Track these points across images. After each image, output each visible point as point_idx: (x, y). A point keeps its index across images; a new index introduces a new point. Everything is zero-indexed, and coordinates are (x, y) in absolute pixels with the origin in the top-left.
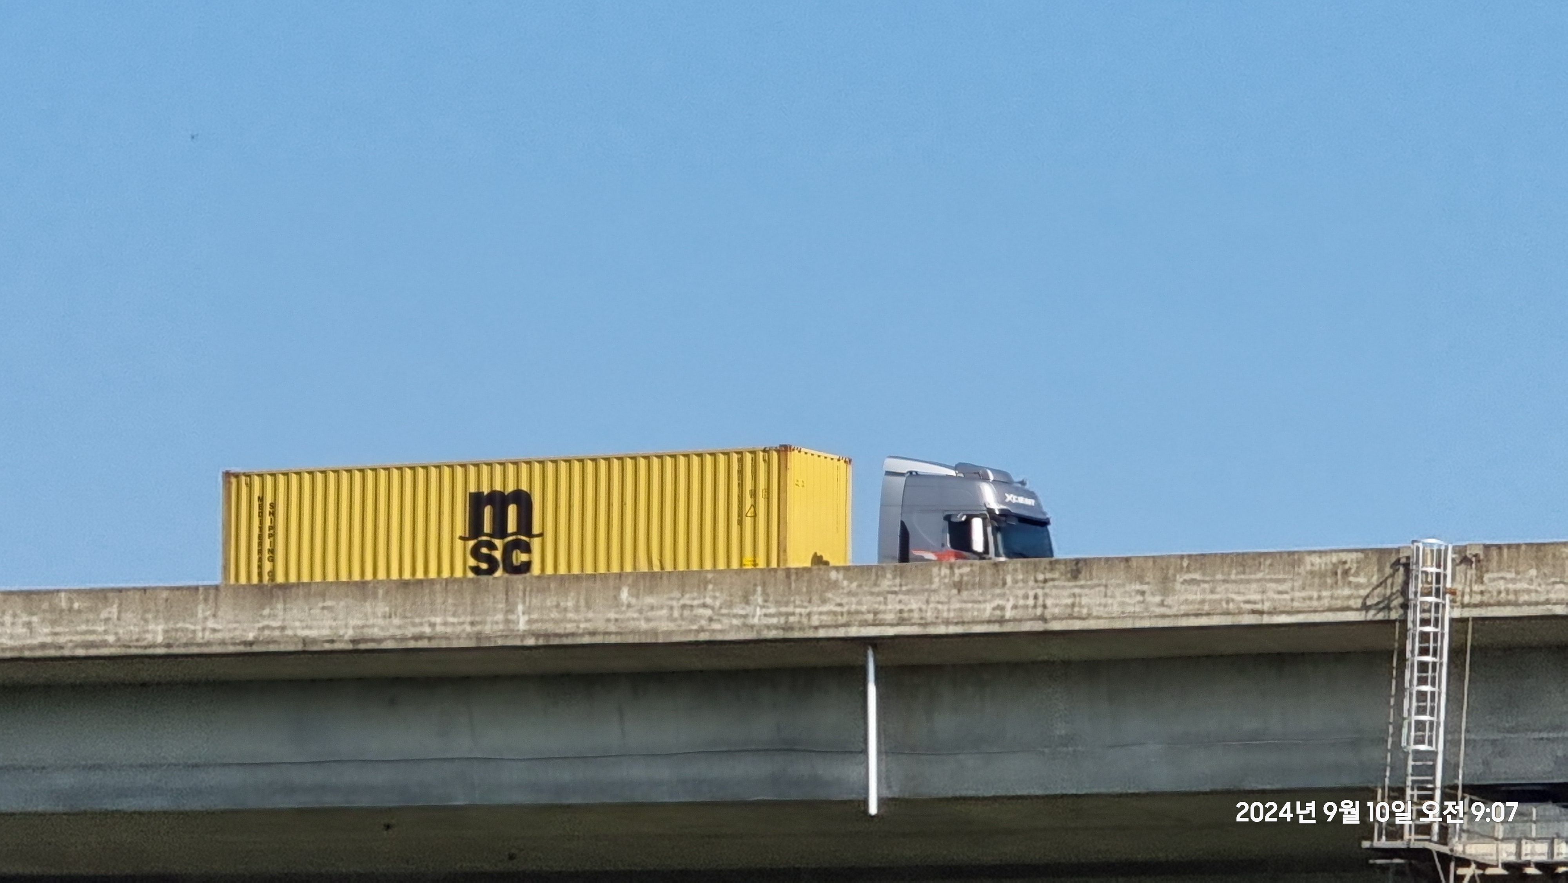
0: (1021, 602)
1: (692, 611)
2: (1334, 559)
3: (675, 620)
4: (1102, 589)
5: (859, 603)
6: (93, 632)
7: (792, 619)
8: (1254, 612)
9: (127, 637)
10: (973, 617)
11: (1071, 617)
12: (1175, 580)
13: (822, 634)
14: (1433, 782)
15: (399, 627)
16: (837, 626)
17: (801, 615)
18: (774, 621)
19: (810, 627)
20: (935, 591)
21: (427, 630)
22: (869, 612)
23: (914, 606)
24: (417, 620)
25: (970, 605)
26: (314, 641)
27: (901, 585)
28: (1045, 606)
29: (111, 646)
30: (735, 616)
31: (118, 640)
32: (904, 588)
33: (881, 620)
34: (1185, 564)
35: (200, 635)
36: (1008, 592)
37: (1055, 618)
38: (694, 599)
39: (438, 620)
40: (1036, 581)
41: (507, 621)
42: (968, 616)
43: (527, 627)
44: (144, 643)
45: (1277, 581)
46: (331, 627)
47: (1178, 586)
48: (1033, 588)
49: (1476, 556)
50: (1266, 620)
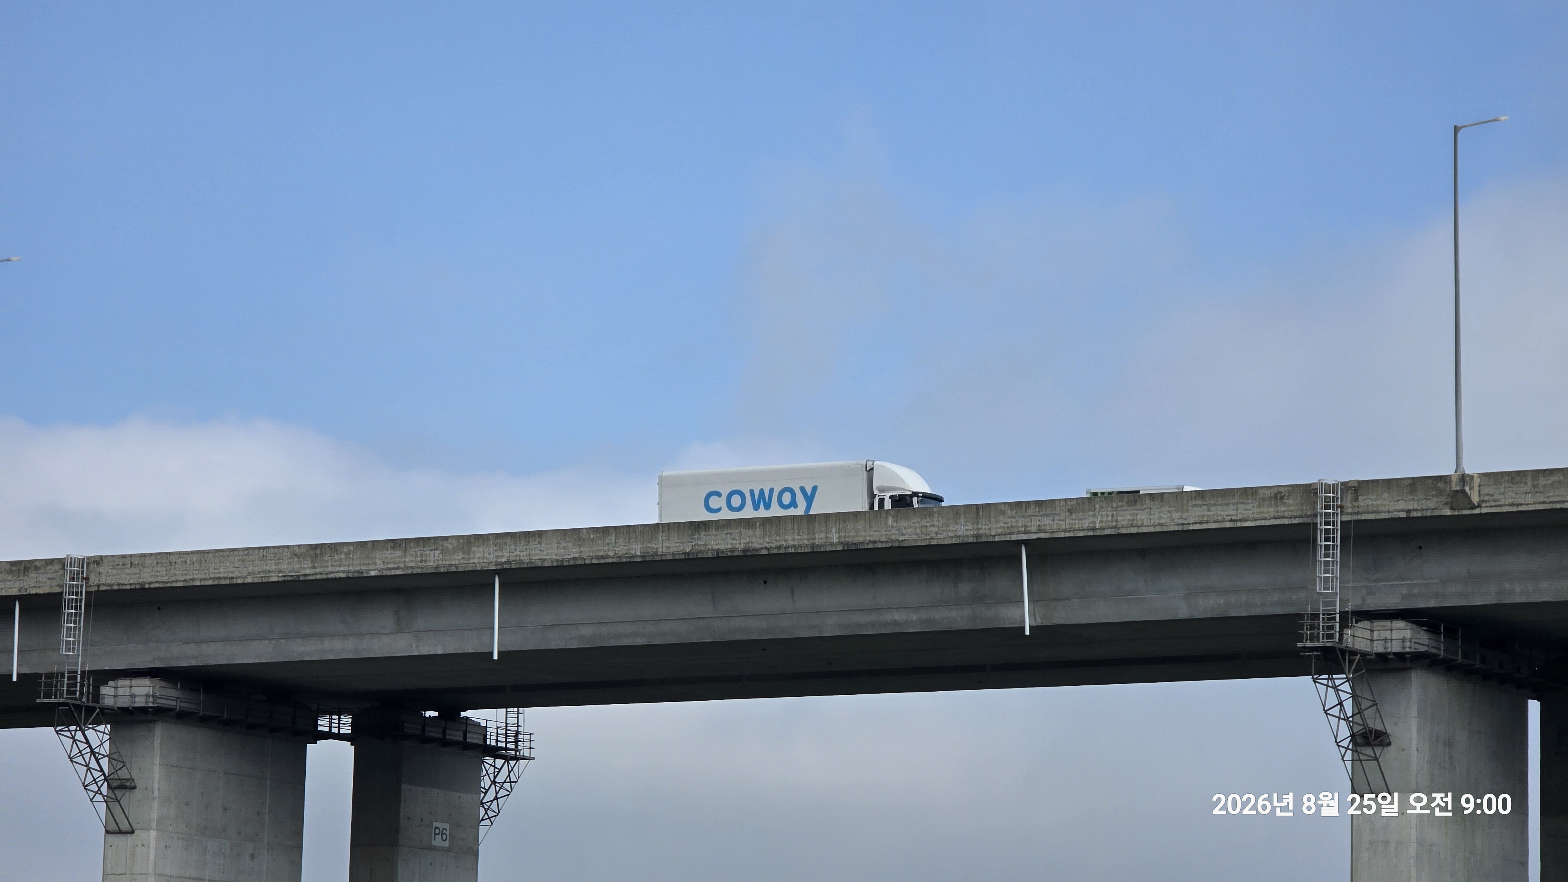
0: (1105, 519)
1: (926, 528)
2: (1276, 490)
3: (918, 533)
4: (1149, 509)
5: (1017, 521)
6: (600, 550)
7: (981, 531)
8: (1231, 520)
9: (621, 553)
10: (1079, 528)
11: (1132, 526)
12: (1188, 504)
13: (997, 539)
14: (1335, 610)
15: (768, 543)
16: (1005, 535)
17: (985, 529)
18: (972, 533)
19: (991, 535)
20: (1057, 514)
21: (784, 543)
22: (1022, 527)
23: (1046, 522)
24: (778, 538)
25: (1077, 521)
26: (723, 552)
27: (1039, 512)
28: (1117, 521)
29: (613, 558)
30: (949, 531)
31: (616, 554)
32: (1041, 513)
33: (1029, 531)
34: (1193, 496)
35: (660, 550)
36: (1097, 514)
37: (1123, 527)
38: (928, 522)
39: (789, 538)
40: (1112, 507)
41: (826, 538)
42: (1077, 527)
43: (838, 540)
44: (631, 556)
45: (1245, 503)
46: (732, 544)
47: (1190, 509)
48: (1111, 511)
49: (1354, 487)
50: (1239, 525)
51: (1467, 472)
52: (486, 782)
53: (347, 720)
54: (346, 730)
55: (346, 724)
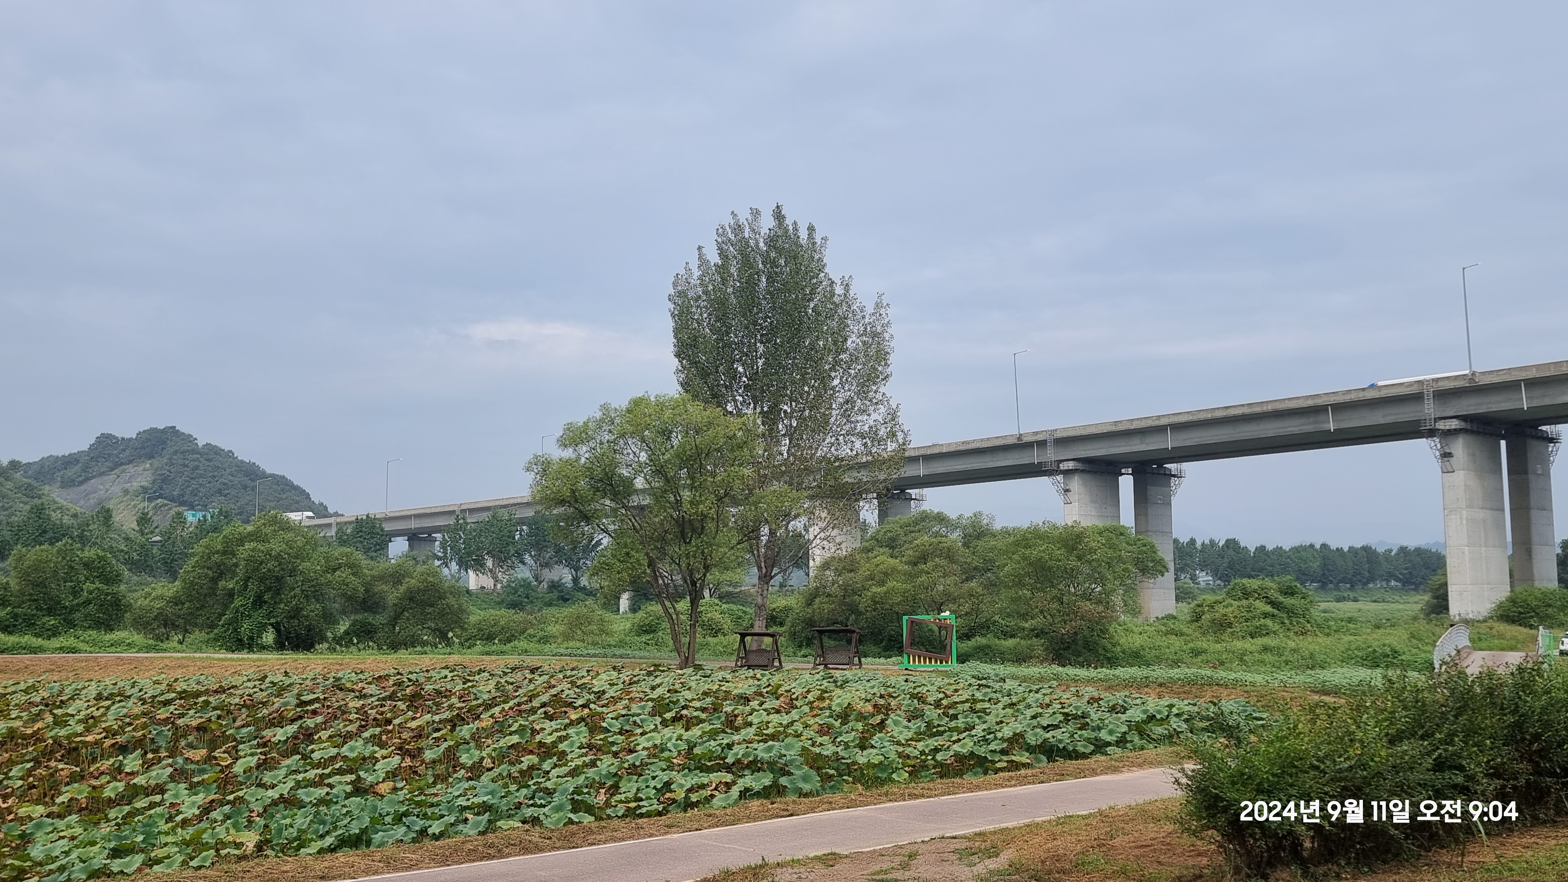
0: (1355, 396)
4: (1369, 392)
11: (1364, 397)
14: (1432, 418)
17: (1317, 401)
25: (1346, 397)
27: (1334, 395)
28: (1359, 396)
34: (1383, 387)
36: (1352, 394)
40: (1357, 392)
45: (1400, 388)
47: (1382, 390)
49: (1435, 380)
50: (1398, 394)
51: (1474, 372)
52: (1172, 485)
53: (1130, 469)
54: (1130, 472)
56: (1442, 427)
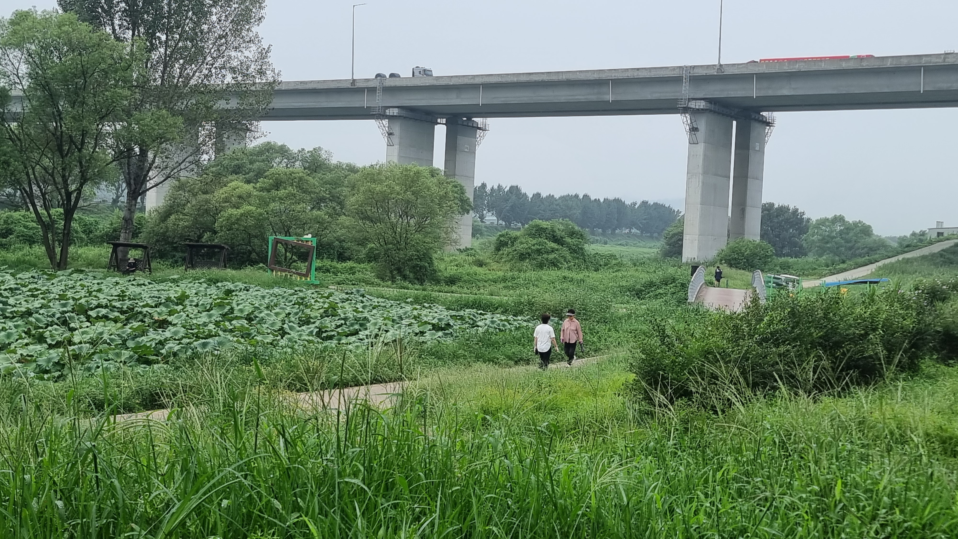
0: (630, 74)
2: (673, 67)
3: (585, 77)
5: (609, 74)
6: (506, 79)
8: (664, 75)
11: (638, 76)
13: (604, 78)
14: (687, 98)
17: (602, 76)
18: (598, 77)
20: (619, 72)
23: (617, 74)
29: (510, 81)
30: (592, 76)
32: (615, 72)
33: (612, 76)
37: (635, 76)
38: (587, 74)
40: (633, 71)
42: (623, 76)
43: (565, 78)
45: (666, 71)
49: (693, 67)
51: (721, 63)
52: (478, 136)
53: (445, 120)
54: (444, 122)
55: (444, 121)
56: (693, 106)
